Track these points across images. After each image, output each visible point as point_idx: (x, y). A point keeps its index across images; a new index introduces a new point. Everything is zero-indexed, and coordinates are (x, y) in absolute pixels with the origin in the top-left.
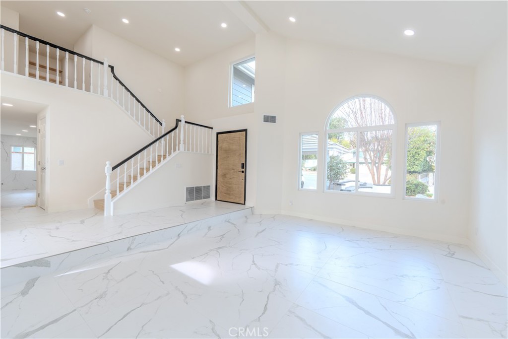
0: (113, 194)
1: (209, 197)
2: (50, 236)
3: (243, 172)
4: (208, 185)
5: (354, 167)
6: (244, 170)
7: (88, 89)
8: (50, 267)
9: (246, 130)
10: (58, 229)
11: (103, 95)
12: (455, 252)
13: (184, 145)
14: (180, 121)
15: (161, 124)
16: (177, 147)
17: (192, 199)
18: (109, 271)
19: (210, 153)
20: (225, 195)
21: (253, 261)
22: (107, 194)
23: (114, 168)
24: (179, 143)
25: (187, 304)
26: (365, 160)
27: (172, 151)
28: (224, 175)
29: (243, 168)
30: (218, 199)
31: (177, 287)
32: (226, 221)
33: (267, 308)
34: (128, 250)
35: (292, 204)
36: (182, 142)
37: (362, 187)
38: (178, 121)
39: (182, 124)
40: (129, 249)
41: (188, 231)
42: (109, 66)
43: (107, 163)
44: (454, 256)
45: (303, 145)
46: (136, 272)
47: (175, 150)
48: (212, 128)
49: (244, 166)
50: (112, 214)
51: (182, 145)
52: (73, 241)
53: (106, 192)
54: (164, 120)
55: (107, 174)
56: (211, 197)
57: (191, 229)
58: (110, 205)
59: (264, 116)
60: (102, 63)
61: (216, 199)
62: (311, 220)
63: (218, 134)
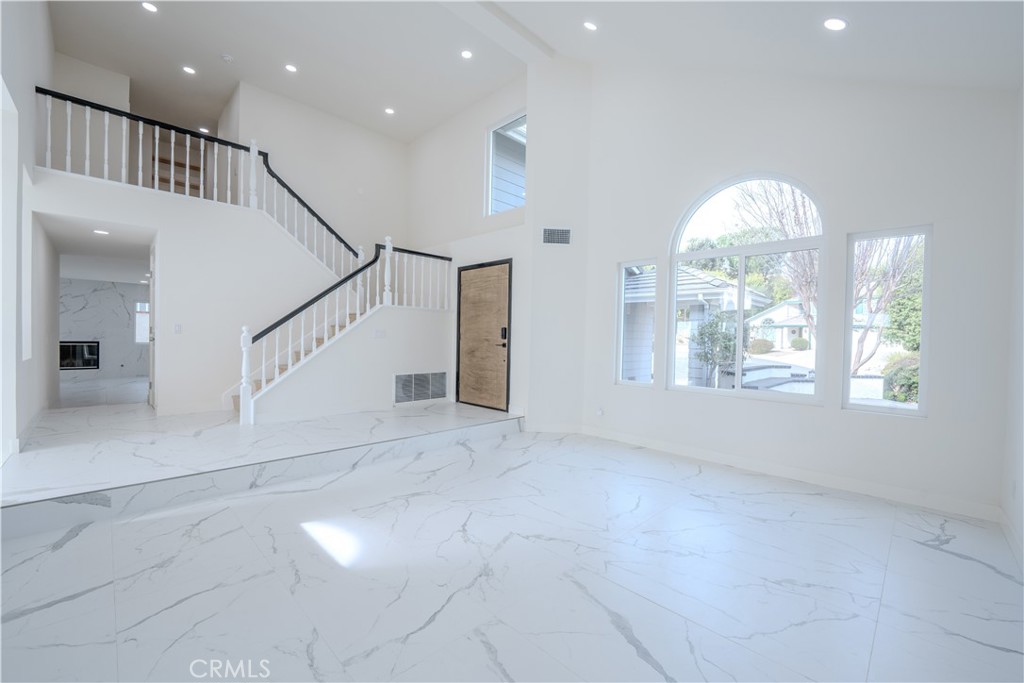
0: (258, 386)
1: (443, 395)
2: (134, 455)
3: (504, 345)
4: (441, 371)
5: (800, 335)
6: (506, 341)
7: (235, 201)
8: (109, 506)
9: (509, 262)
10: (153, 443)
11: (249, 206)
12: (954, 537)
13: (391, 294)
14: (384, 247)
15: (356, 255)
16: (378, 298)
17: (409, 398)
18: (200, 522)
19: (446, 307)
20: (472, 391)
21: (465, 524)
22: (244, 384)
23: (255, 339)
24: (382, 290)
25: (293, 593)
26: (807, 320)
27: (368, 305)
28: (472, 352)
29: (504, 337)
30: (461, 400)
31: (293, 561)
32: (458, 443)
33: (434, 619)
34: (251, 487)
35: (603, 414)
36: (387, 288)
37: (795, 381)
38: (379, 247)
39: (387, 253)
40: (253, 486)
41: (374, 459)
42: (260, 153)
43: (244, 328)
44: (944, 547)
45: (679, 287)
46: (242, 527)
47: (373, 304)
48: (450, 260)
49: (506, 333)
50: (252, 422)
51: (387, 295)
52: (162, 465)
53: (243, 380)
54: (361, 247)
55: (244, 349)
56: (447, 394)
57: (380, 456)
58: (248, 405)
59: (545, 231)
60: (247, 149)
61: (458, 400)
62: (640, 448)
63: (461, 270)
